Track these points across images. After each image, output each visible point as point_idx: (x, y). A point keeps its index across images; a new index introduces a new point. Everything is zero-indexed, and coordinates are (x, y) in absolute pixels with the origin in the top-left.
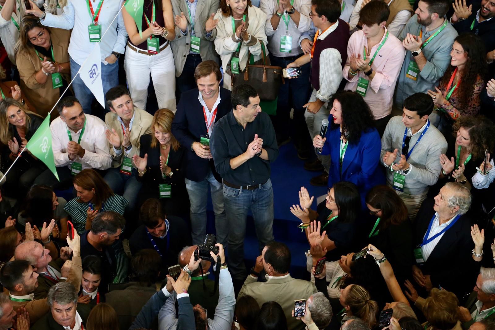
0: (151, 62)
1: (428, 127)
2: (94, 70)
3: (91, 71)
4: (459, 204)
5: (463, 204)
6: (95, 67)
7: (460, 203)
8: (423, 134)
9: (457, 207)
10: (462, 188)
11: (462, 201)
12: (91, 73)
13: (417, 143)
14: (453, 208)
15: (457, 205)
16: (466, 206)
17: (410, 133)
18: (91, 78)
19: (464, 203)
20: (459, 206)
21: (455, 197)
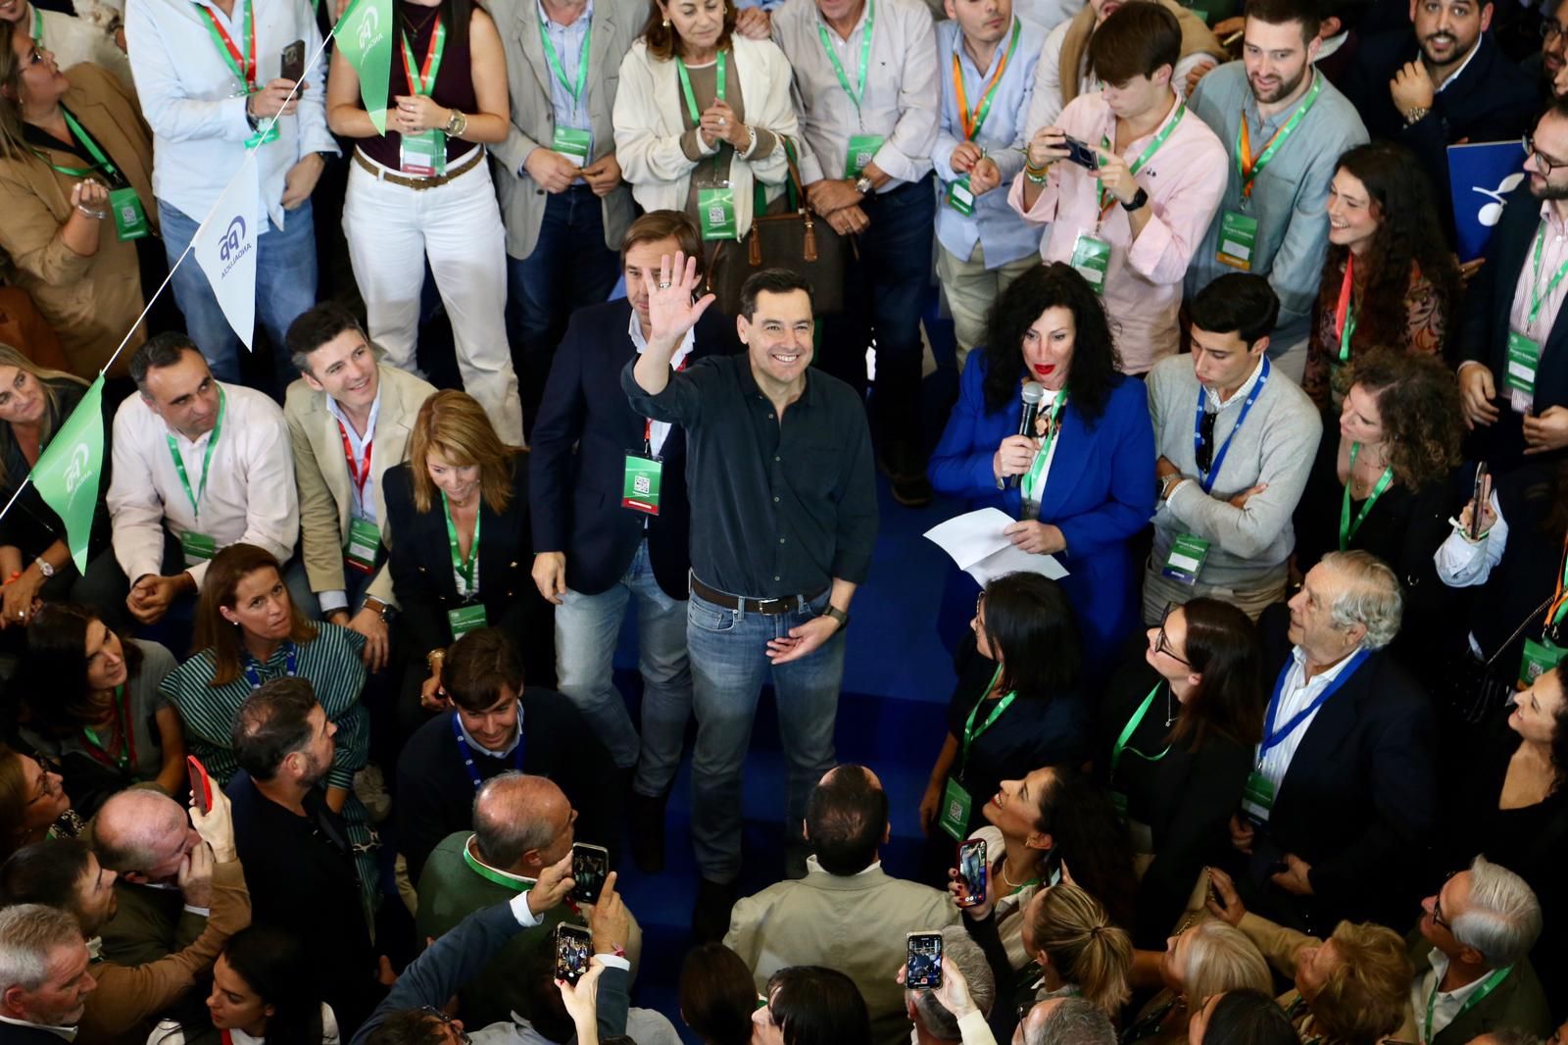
0: (424, 210)
1: (1263, 379)
2: (235, 233)
3: (225, 237)
4: (1364, 618)
5: (1377, 617)
6: (237, 226)
7: (1367, 614)
8: (1250, 402)
9: (1359, 627)
10: (1373, 568)
11: (1374, 609)
12: (226, 244)
13: (1235, 430)
14: (1347, 631)
15: (1359, 619)
16: (1385, 624)
17: (1214, 398)
18: (223, 258)
19: (1379, 613)
20: (1366, 623)
21: (1351, 595)
